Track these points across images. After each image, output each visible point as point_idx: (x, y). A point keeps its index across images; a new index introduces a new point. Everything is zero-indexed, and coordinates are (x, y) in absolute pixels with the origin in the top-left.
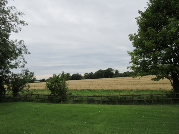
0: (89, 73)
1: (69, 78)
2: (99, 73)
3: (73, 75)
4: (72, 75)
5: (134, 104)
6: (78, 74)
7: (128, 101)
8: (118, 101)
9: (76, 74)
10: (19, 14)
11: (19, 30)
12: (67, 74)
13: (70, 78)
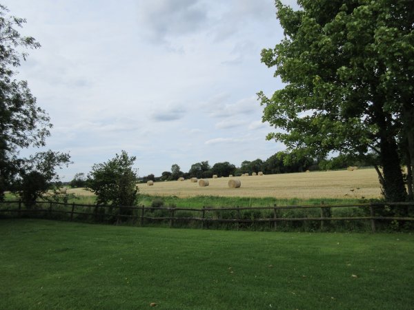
0: (251, 161)
1: (205, 172)
2: (275, 161)
3: (217, 166)
4: (214, 167)
5: (276, 231)
6: (227, 163)
7: (263, 222)
8: (240, 223)
9: (222, 164)
10: (18, 21)
11: (21, 59)
12: (203, 163)
13: (209, 172)
